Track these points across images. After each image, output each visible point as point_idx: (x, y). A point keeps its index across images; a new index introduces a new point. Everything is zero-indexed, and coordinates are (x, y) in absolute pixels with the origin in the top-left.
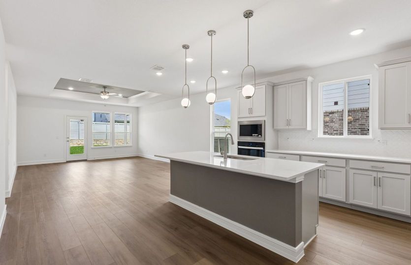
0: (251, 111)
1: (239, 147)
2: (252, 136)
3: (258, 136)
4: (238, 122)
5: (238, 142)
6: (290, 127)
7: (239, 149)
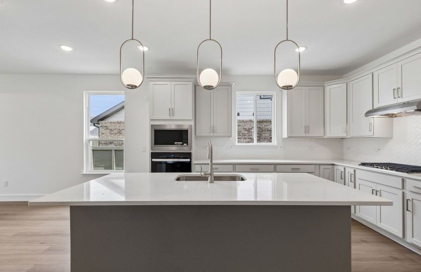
0: (172, 111)
1: (154, 160)
2: (174, 144)
3: (183, 144)
4: (152, 126)
5: (152, 153)
6: (215, 135)
7: (153, 163)
